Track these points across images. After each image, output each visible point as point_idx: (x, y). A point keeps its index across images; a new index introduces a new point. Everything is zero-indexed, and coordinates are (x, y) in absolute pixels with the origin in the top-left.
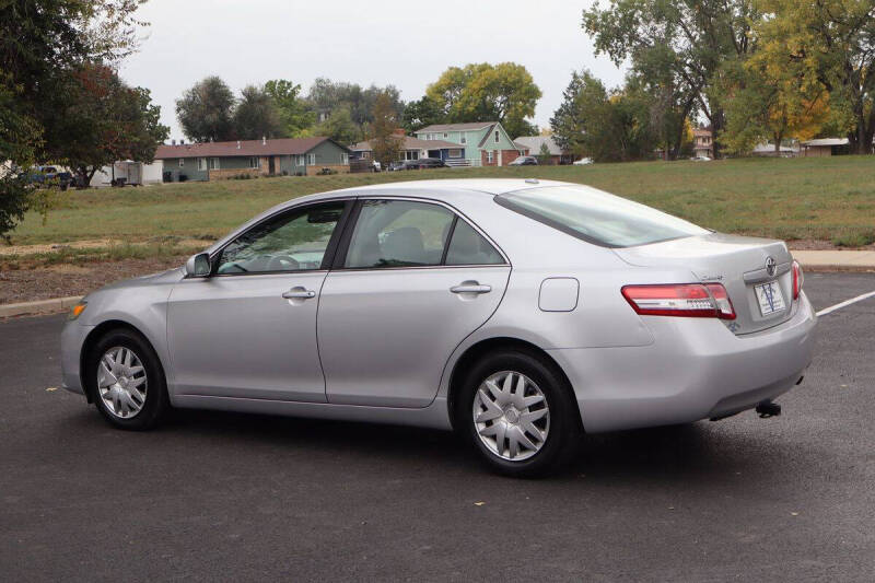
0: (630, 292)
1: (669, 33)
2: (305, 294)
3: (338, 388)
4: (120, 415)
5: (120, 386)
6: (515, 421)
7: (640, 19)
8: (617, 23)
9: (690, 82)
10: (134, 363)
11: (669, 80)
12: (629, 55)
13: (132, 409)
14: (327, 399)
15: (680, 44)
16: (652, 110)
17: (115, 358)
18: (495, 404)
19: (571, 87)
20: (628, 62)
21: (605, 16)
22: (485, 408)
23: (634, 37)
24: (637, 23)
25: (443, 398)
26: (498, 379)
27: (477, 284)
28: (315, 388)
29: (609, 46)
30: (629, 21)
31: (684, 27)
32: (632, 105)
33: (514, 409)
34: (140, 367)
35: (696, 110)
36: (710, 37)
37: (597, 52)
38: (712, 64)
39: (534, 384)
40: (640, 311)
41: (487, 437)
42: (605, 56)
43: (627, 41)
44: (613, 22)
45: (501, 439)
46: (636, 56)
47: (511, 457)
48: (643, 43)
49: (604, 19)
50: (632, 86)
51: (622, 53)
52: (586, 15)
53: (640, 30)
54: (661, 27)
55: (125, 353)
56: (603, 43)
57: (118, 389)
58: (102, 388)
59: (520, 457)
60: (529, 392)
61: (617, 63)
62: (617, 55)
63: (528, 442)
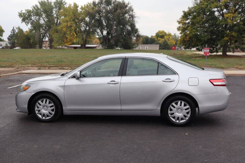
1: (39, 19)
7: (32, 15)
8: (27, 16)
9: (44, 31)
11: (40, 30)
12: (30, 23)
15: (42, 22)
16: (36, 37)
19: (13, 30)
20: (30, 25)
21: (24, 14)
23: (31, 19)
24: (32, 16)
25: (159, 108)
29: (25, 21)
30: (30, 16)
31: (43, 18)
32: (30, 35)
35: (46, 37)
36: (49, 21)
37: (22, 22)
38: (50, 27)
42: (24, 23)
43: (29, 20)
44: (26, 15)
46: (32, 24)
48: (33, 21)
49: (24, 15)
50: (31, 31)
51: (28, 23)
52: (19, 13)
53: (32, 18)
54: (38, 17)
56: (24, 20)
61: (27, 25)
62: (27, 23)
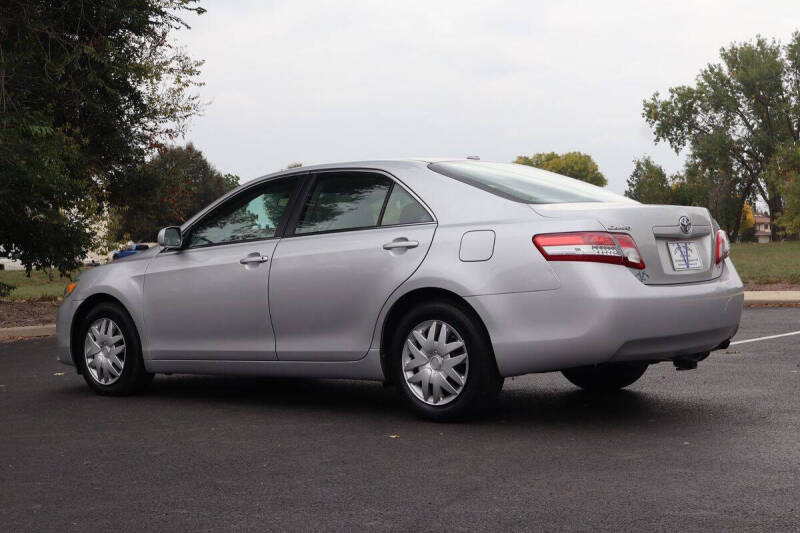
0: (540, 240)
1: (728, 121)
2: (259, 258)
3: (285, 346)
4: (103, 382)
5: (104, 355)
6: (439, 368)
7: (699, 109)
8: (676, 113)
9: (748, 168)
10: (115, 333)
11: (727, 167)
12: (688, 142)
13: (113, 376)
14: (277, 356)
15: (739, 132)
16: (711, 194)
17: (99, 329)
18: (421, 352)
19: (635, 174)
20: (687, 149)
21: (665, 105)
22: (412, 357)
23: (693, 125)
24: (696, 112)
25: (376, 349)
26: (424, 329)
27: (406, 239)
28: (266, 346)
29: (669, 134)
30: (688, 111)
31: (742, 116)
32: (691, 190)
33: (438, 357)
34: (120, 337)
35: (754, 194)
36: (767, 125)
37: (658, 140)
38: (770, 151)
39: (455, 331)
40: (549, 258)
41: (414, 384)
42: (665, 144)
43: (686, 129)
44: (673, 110)
45: (425, 384)
46: (695, 143)
47: (435, 402)
48: (702, 132)
49: (664, 109)
50: (692, 172)
51: (681, 141)
52: (646, 105)
53: (699, 119)
54: (719, 117)
55: (108, 323)
56: (663, 131)
57: (101, 357)
58: (88, 357)
59: (443, 402)
60: (451, 338)
61: (677, 150)
62: (677, 143)
63: (450, 387)
